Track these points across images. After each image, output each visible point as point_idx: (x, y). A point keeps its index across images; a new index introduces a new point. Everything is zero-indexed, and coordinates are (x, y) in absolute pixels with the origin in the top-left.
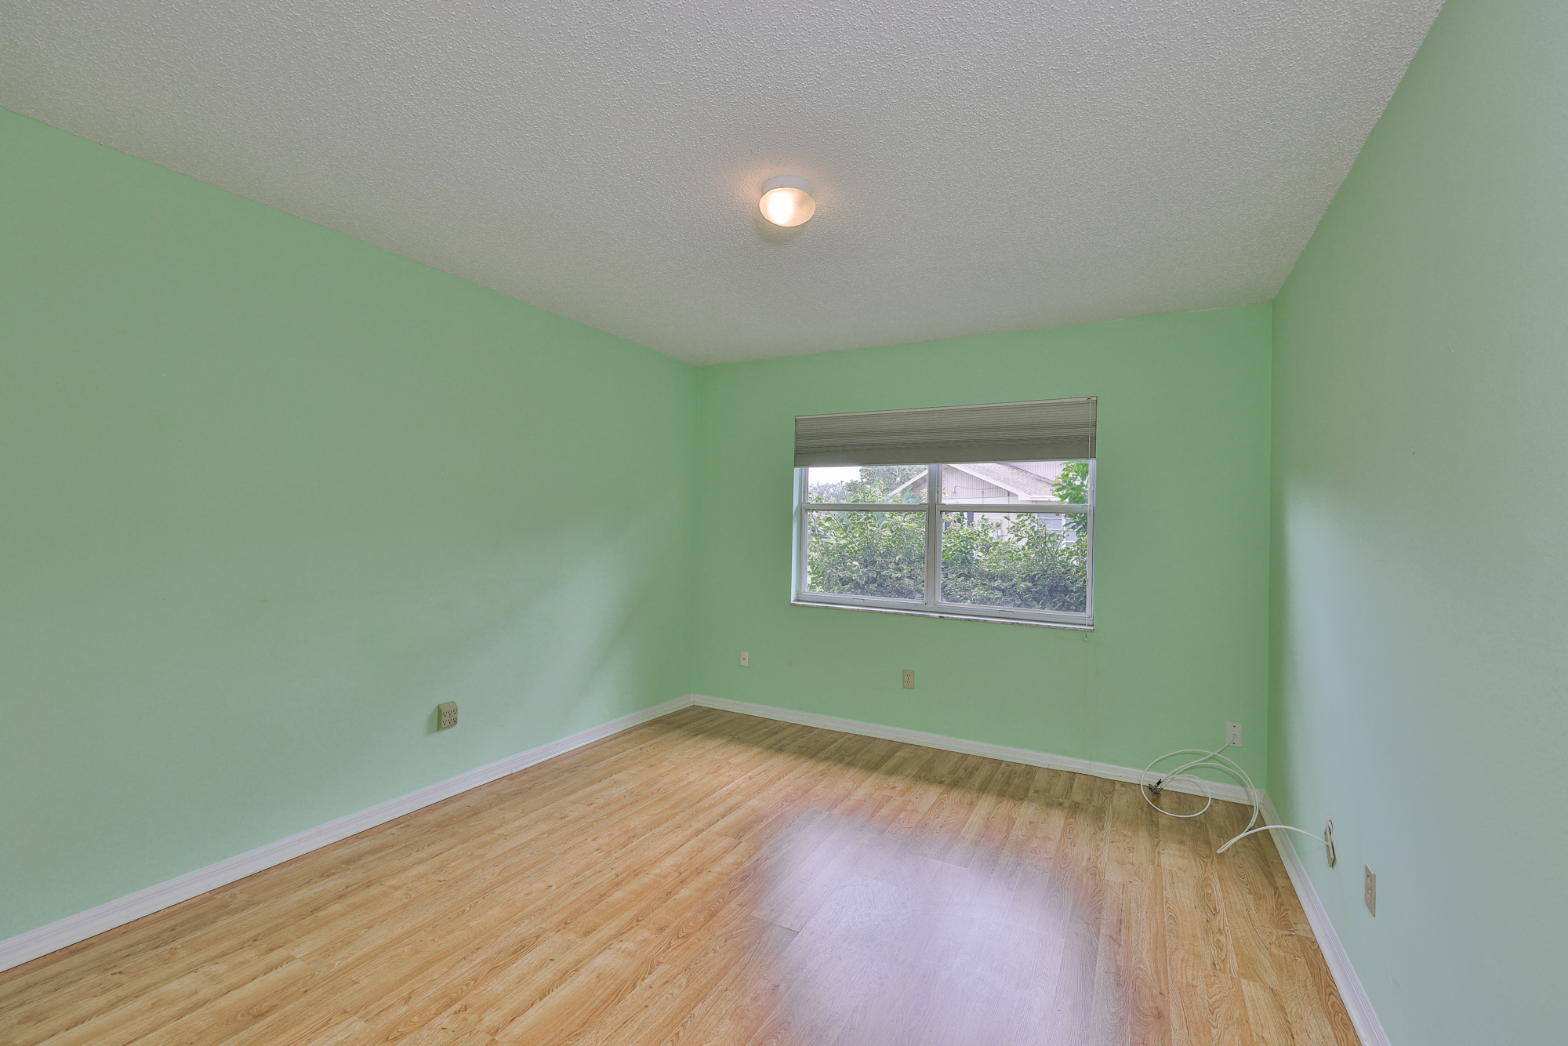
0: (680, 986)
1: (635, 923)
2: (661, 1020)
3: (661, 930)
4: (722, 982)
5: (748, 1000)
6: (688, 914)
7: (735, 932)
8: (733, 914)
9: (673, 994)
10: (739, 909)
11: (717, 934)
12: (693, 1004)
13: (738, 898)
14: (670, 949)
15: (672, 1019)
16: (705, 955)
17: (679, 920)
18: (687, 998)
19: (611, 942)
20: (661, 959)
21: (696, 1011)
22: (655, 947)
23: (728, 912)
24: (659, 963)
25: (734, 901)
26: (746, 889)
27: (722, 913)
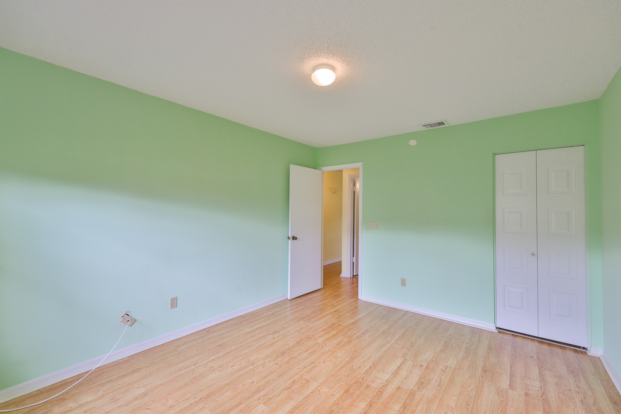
0: (355, 366)
1: (381, 390)
2: (359, 358)
3: (368, 386)
4: (341, 366)
5: (333, 360)
6: (358, 392)
7: (337, 382)
8: (337, 391)
9: (357, 364)
10: (335, 393)
11: (344, 382)
12: (350, 361)
13: (335, 399)
14: (362, 378)
15: (355, 358)
16: (348, 375)
17: (361, 390)
18: (352, 363)
19: (386, 383)
20: (364, 375)
21: (349, 359)
22: (368, 379)
23: (340, 392)
24: (364, 373)
25: (337, 398)
26: (331, 404)
27: (343, 392)
